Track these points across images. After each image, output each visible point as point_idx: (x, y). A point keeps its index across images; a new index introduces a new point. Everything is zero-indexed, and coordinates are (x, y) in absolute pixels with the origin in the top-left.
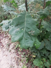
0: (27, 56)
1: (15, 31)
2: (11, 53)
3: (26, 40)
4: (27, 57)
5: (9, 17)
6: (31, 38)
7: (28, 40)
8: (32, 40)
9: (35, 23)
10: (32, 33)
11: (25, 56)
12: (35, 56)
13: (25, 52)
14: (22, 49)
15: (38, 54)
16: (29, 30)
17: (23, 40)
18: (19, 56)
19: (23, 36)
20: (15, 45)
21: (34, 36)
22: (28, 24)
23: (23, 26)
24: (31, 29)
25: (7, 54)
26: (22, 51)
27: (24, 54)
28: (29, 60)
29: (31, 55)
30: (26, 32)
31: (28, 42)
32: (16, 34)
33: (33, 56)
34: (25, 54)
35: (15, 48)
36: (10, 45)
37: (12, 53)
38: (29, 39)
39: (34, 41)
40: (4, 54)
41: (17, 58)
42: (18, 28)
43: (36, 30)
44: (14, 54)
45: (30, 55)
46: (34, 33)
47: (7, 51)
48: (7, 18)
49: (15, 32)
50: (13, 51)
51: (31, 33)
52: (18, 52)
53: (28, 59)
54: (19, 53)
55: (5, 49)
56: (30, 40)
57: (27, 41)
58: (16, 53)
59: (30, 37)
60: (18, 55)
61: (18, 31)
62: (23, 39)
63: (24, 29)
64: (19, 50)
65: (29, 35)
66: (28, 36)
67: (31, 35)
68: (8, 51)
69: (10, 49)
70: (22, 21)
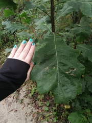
0: (54, 108)
1: (41, 73)
2: (23, 106)
3: (64, 86)
4: (55, 111)
5: (12, 38)
6: (71, 82)
7: (67, 86)
8: (73, 84)
9: (75, 54)
10: (71, 73)
11: (50, 108)
12: (69, 107)
13: (50, 101)
14: (43, 96)
15: (76, 104)
16: (66, 68)
17: (59, 88)
18: (40, 108)
19: (57, 80)
20: (29, 90)
21: (76, 77)
22: (63, 57)
23: (54, 62)
24: (70, 65)
25: (15, 107)
26: (44, 100)
27: (48, 105)
28: (58, 115)
29: (62, 106)
30: (62, 72)
31: (67, 89)
32: (45, 79)
33: (65, 107)
34: (50, 105)
35: (30, 95)
36: (21, 91)
37: (26, 105)
38: (68, 84)
39: (77, 86)
40: (11, 108)
41: (36, 114)
42: (45, 67)
43: (77, 66)
44: (29, 106)
45: (60, 106)
46: (75, 72)
47: (15, 103)
48: (9, 40)
49: (41, 75)
50: (27, 101)
51: (69, 73)
52: (37, 101)
53: (58, 112)
54: (40, 103)
55: (12, 98)
56: (70, 85)
57: (65, 88)
58: (34, 104)
59: (70, 79)
60: (38, 108)
61: (48, 73)
62: (58, 85)
63: (56, 67)
64: (39, 97)
65: (68, 76)
66: (66, 79)
67: (71, 76)
68: (18, 102)
69: (21, 97)
70: (52, 53)
